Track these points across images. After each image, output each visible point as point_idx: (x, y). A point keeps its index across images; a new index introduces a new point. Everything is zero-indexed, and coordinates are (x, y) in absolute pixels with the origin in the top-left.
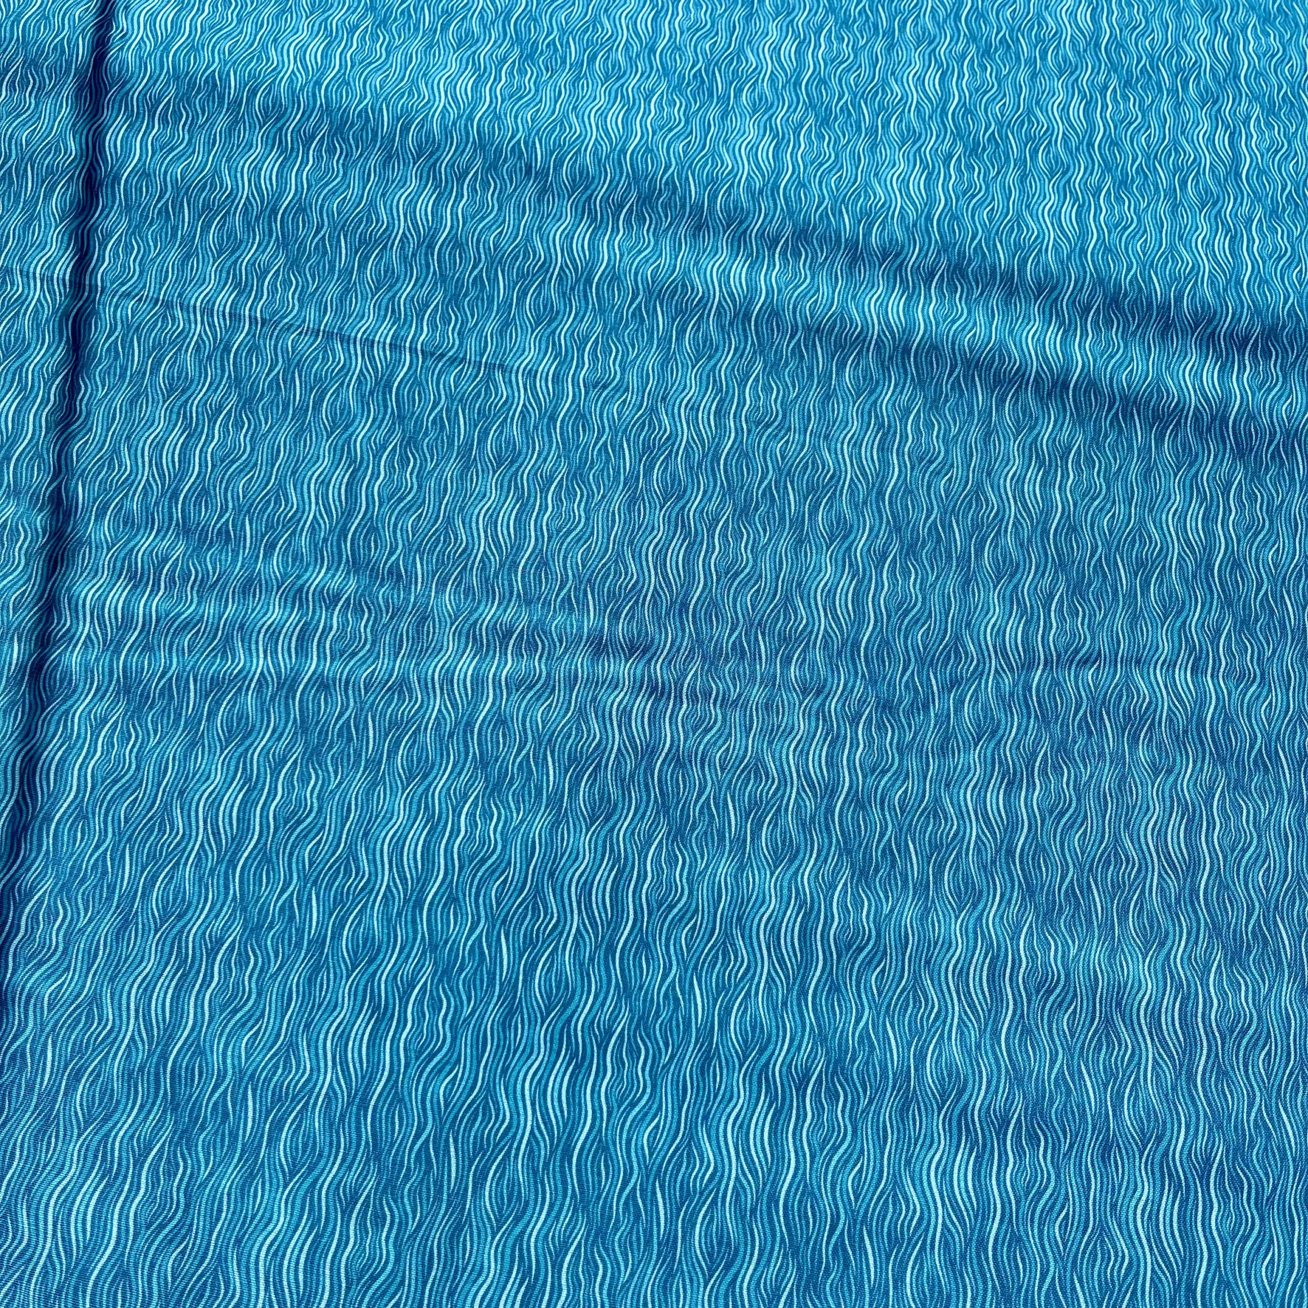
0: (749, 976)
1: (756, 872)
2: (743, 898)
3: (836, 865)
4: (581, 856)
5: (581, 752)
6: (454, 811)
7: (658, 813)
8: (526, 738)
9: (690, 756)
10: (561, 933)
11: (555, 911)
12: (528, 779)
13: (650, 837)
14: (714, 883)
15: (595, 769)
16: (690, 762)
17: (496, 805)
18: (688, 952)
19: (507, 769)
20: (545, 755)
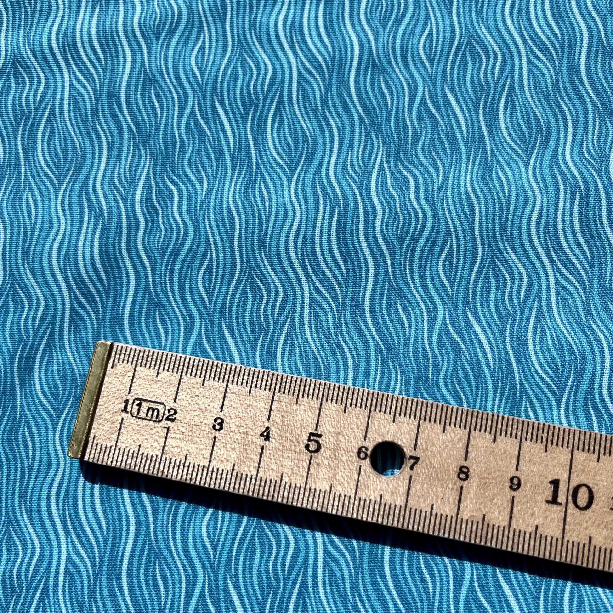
0: (534, 292)
1: (507, 169)
2: (500, 202)
3: (600, 133)
4: (290, 213)
5: (256, 93)
6: (125, 201)
7: (368, 135)
8: (185, 93)
9: (387, 57)
10: (294, 307)
11: (278, 285)
12: (202, 141)
13: (366, 165)
14: (460, 195)
15: (278, 108)
16: (390, 63)
17: (173, 182)
18: (452, 286)
19: (173, 136)
20: (213, 107)
